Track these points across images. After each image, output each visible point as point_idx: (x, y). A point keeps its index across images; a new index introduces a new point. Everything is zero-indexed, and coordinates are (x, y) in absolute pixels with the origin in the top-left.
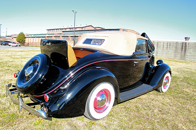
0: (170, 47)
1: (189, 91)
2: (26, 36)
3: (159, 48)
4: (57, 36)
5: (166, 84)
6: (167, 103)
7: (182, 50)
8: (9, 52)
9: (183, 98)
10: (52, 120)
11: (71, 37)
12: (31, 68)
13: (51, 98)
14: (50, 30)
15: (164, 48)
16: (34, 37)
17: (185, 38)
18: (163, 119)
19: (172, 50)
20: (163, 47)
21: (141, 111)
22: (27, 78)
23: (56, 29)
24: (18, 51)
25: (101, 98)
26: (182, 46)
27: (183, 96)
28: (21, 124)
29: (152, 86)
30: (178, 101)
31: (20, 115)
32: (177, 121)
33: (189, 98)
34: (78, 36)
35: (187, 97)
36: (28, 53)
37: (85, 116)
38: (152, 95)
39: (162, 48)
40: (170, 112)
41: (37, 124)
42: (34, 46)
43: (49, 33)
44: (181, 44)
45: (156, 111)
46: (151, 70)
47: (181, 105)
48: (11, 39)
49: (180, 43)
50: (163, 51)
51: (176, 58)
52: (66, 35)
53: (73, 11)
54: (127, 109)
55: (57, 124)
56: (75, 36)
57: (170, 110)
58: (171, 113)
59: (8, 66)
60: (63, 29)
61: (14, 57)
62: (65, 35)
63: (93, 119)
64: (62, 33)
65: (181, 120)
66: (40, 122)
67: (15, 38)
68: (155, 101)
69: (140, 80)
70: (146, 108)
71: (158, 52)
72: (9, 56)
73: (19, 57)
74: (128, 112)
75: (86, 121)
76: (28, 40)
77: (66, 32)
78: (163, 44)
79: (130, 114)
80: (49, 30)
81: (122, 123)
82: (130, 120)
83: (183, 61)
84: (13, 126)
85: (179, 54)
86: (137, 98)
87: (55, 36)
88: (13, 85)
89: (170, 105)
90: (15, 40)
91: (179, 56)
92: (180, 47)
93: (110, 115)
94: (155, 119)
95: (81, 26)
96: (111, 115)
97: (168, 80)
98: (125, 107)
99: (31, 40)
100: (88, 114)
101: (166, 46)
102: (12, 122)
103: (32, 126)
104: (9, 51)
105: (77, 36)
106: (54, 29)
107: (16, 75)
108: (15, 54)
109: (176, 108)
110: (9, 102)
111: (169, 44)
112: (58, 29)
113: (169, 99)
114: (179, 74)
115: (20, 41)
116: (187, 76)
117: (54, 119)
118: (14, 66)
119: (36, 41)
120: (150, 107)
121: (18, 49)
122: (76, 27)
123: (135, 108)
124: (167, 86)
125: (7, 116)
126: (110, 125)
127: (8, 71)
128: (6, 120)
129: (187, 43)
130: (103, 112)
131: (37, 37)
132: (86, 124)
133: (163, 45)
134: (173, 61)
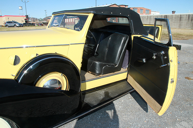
49: (163, 16)
129: (168, 16)
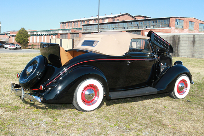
2: (29, 33)
4: (75, 32)
8: (7, 58)
12: (31, 68)
13: (45, 88)
14: (65, 23)
16: (42, 35)
22: (27, 75)
23: (74, 22)
24: (19, 56)
25: (88, 92)
41: (35, 111)
43: (63, 29)
48: (8, 38)
52: (88, 31)
59: (8, 73)
60: (84, 21)
61: (13, 63)
62: (86, 30)
64: (81, 27)
67: (12, 36)
72: (8, 62)
73: (20, 62)
76: (33, 40)
77: (88, 26)
80: (63, 23)
87: (72, 32)
88: (16, 84)
90: (13, 40)
95: (112, 16)
99: (36, 39)
104: (7, 56)
106: (71, 22)
108: (15, 59)
112: (77, 21)
115: (21, 41)
119: (44, 40)
121: (19, 53)
131: (45, 35)
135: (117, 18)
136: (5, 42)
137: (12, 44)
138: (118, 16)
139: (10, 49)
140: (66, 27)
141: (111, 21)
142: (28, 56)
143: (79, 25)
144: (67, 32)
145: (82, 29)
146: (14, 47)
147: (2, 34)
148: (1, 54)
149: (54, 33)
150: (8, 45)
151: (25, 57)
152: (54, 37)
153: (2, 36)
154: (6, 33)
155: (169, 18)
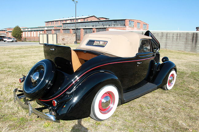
0: (180, 39)
1: (194, 88)
2: (22, 30)
3: (168, 40)
4: (57, 29)
5: (171, 81)
6: (171, 101)
7: (193, 41)
9: (188, 95)
10: (59, 122)
11: (73, 29)
12: (37, 74)
13: (58, 102)
14: (49, 22)
15: (174, 40)
16: (32, 31)
17: (197, 28)
18: (165, 117)
19: (182, 41)
20: (173, 38)
21: (144, 110)
22: (33, 84)
23: (55, 21)
24: (16, 49)
25: (105, 100)
26: (193, 37)
27: (188, 93)
28: (31, 127)
29: (156, 84)
30: (182, 99)
31: (29, 118)
32: (178, 118)
33: (193, 95)
34: (80, 29)
35: (192, 94)
36: (27, 50)
37: (91, 117)
38: (157, 93)
39: (172, 40)
40: (173, 109)
41: (46, 126)
42: (32, 41)
43: (47, 26)
44: (191, 34)
45: (159, 109)
46: (155, 68)
47: (184, 102)
48: (6, 33)
50: (172, 43)
51: (186, 50)
52: (67, 28)
53: (73, 1)
54: (132, 109)
55: (65, 126)
56: (77, 29)
57: (173, 108)
58: (174, 111)
59: (8, 68)
60: (63, 21)
61: (12, 56)
62: (65, 27)
63: (98, 120)
64: (62, 25)
65: (182, 117)
66: (49, 125)
67: (9, 32)
68: (160, 99)
69: (145, 79)
70: (150, 107)
71: (167, 44)
72: (7, 55)
73: (18, 55)
74: (132, 112)
75: (92, 122)
76: (25, 34)
77: (67, 25)
78: (172, 35)
79: (134, 113)
80: (47, 22)
81: (125, 122)
82: (134, 119)
83: (194, 53)
84: (24, 129)
85: (190, 46)
86: (142, 97)
87: (55, 29)
88: (18, 89)
89: (174, 103)
90: (10, 35)
91: (190, 48)
92: (191, 38)
93: (114, 116)
94: (158, 117)
95: (83, 17)
96: (116, 115)
97: (174, 78)
98: (129, 107)
99: (28, 34)
100: (94, 116)
101: (176, 38)
102: (22, 125)
103: (42, 128)
104: (6, 49)
105: (78, 28)
106: (53, 21)
107: (21, 80)
108: (13, 52)
109: (179, 106)
110: (17, 106)
111: (179, 36)
112: (58, 21)
113: (174, 97)
114: (187, 69)
115: (16, 36)
116: (195, 71)
117: (62, 122)
118: (15, 66)
119: (34, 35)
120: (154, 105)
122: (77, 18)
123: (139, 107)
124: (172, 84)
125: (17, 120)
126: (115, 125)
127: (9, 73)
128: (17, 124)
129: (198, 34)
130: (107, 113)
131: (35, 31)
132: (92, 125)
133: (173, 37)
134: (183, 54)
135: (87, 19)
136: (4, 36)
137: (9, 38)
138: (88, 18)
139: (8, 42)
140: (50, 25)
141: (83, 21)
142: (23, 48)
143: (60, 24)
144: (51, 29)
145: (63, 26)
146: (11, 40)
147: (1, 31)
148: (1, 47)
149: (41, 29)
150: (7, 39)
151: (21, 50)
152: (41, 32)
153: (1, 32)
154: (4, 30)
155: (125, 20)
